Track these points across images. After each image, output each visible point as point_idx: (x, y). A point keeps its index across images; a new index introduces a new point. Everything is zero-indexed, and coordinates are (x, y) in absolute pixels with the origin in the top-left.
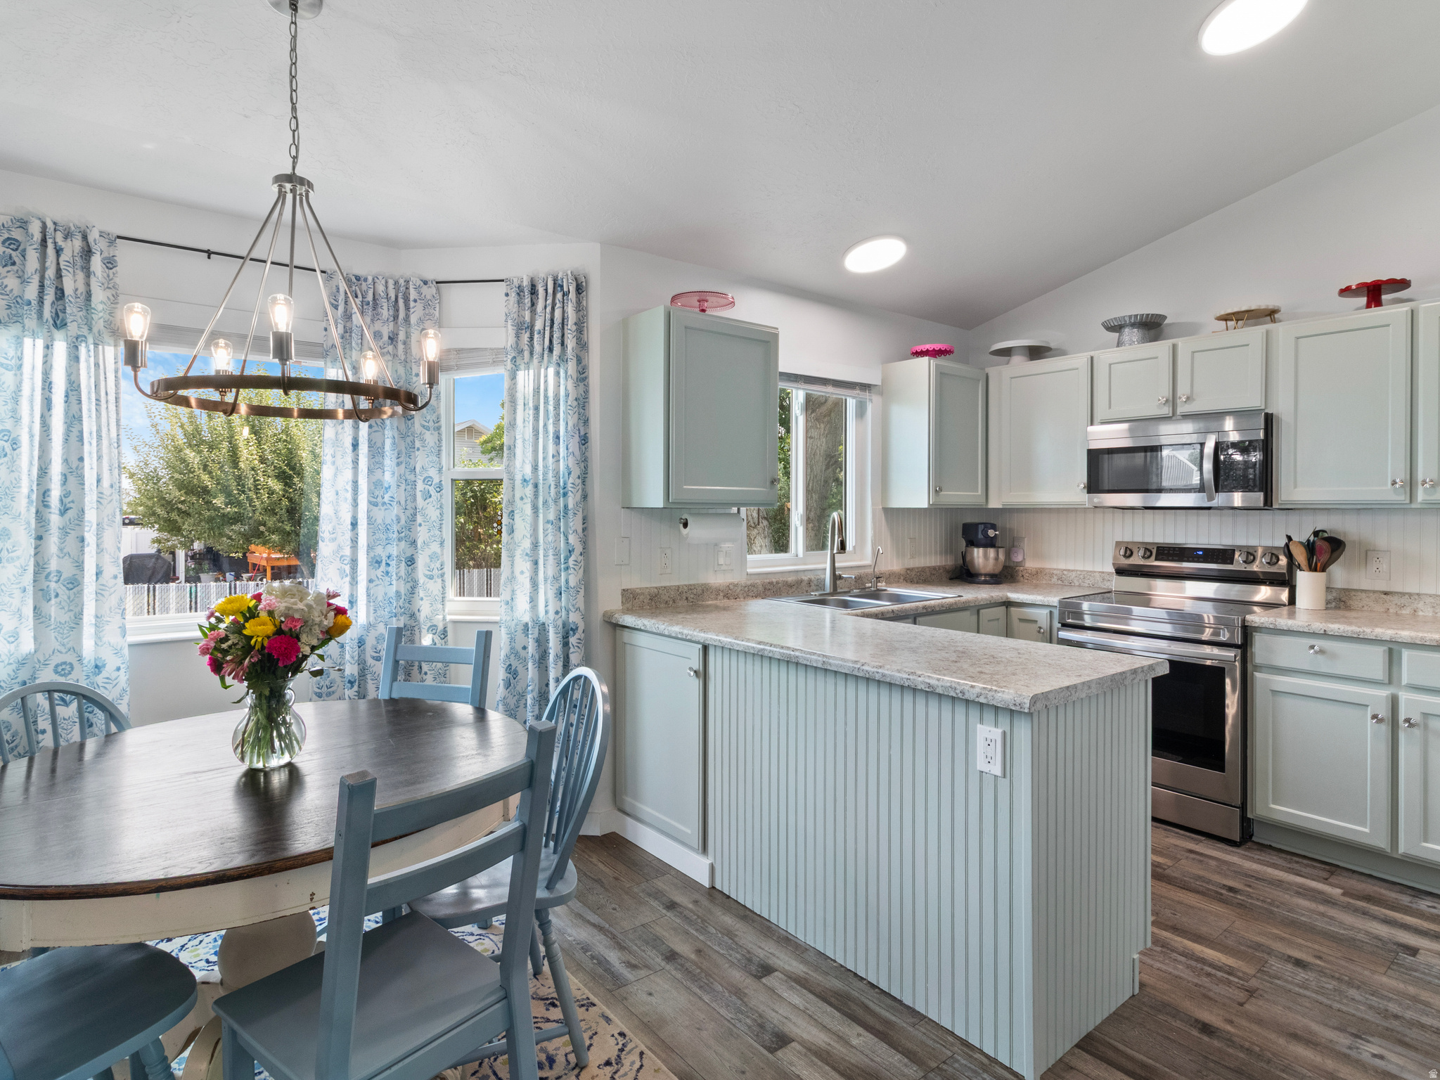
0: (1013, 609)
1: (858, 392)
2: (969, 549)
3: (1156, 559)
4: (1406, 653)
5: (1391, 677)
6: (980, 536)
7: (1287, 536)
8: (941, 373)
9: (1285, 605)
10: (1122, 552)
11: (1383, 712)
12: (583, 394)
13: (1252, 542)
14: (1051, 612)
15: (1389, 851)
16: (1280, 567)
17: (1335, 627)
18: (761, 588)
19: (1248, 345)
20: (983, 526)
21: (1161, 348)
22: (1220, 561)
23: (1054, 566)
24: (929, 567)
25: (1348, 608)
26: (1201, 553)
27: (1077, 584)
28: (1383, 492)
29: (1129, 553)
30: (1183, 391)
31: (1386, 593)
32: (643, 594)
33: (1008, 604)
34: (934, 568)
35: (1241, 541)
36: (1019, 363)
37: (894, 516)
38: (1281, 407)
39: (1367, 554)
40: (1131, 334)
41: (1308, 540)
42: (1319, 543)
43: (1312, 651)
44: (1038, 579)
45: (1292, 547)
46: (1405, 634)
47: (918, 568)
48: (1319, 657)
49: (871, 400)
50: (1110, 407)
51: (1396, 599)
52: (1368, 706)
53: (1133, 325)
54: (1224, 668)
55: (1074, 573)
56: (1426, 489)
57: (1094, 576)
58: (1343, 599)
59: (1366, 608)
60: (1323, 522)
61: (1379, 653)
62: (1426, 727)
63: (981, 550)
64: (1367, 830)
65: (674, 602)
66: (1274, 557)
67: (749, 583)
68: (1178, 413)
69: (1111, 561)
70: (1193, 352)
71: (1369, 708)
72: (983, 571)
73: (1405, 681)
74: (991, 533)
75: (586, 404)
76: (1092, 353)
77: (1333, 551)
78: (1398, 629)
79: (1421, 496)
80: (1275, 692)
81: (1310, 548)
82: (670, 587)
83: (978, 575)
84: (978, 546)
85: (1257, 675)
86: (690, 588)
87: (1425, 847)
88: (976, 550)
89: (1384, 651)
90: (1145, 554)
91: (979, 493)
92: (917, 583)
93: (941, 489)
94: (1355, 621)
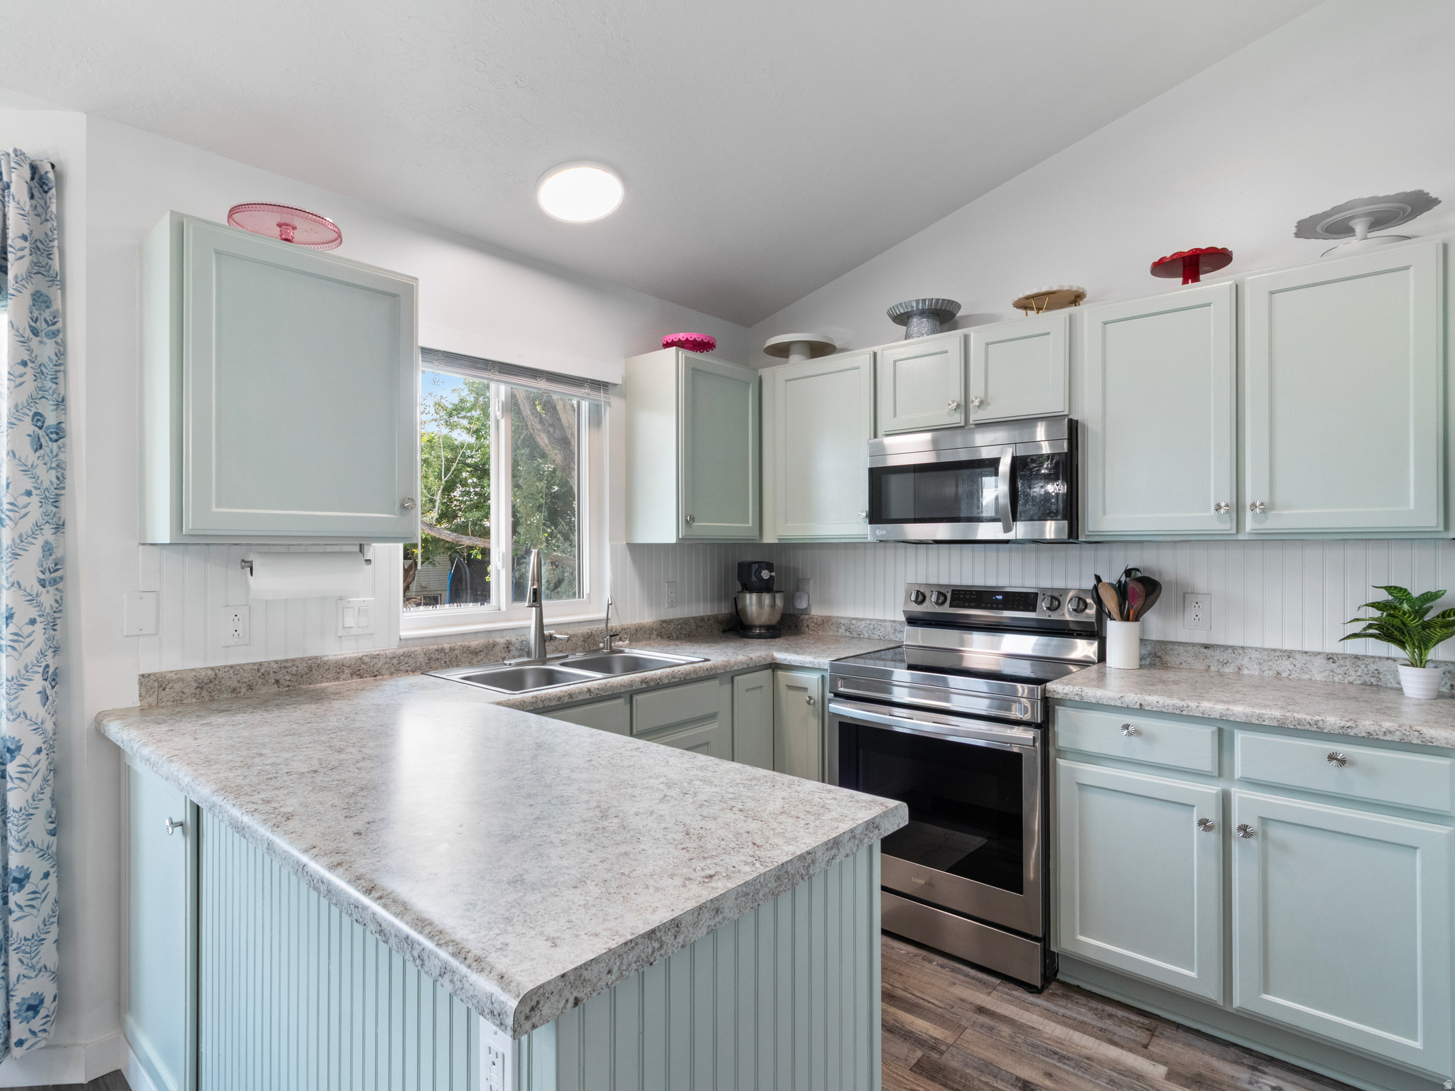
0: (780, 673)
1: (587, 391)
2: (740, 595)
3: (951, 606)
4: (1240, 735)
5: (1222, 768)
6: (754, 579)
7: (1096, 575)
8: (693, 369)
9: (1093, 663)
10: (913, 597)
11: (1213, 816)
12: (54, 358)
13: (1059, 584)
14: (823, 677)
15: (1221, 1003)
16: (1088, 616)
17: (1153, 700)
18: (422, 659)
19: (1048, 334)
20: (757, 566)
21: (950, 340)
22: (1021, 608)
23: (842, 615)
24: (694, 618)
25: (1165, 666)
26: (1000, 597)
27: (866, 636)
28: (1204, 519)
29: (921, 598)
30: (976, 393)
31: (1206, 647)
32: (182, 680)
33: (775, 666)
34: (702, 619)
35: (1046, 583)
36: (798, 364)
37: (642, 554)
38: (1086, 413)
39: (1186, 596)
40: (918, 324)
41: (1120, 581)
42: (1132, 585)
43: (1125, 732)
44: (825, 630)
45: (1101, 591)
46: (1239, 710)
47: (678, 620)
48: (1134, 739)
49: (609, 404)
50: (895, 415)
51: (1217, 654)
52: (1193, 806)
53: (922, 313)
54: (1021, 754)
55: (863, 622)
56: (1255, 517)
57: (885, 627)
58: (1159, 654)
59: (1184, 665)
60: (1135, 559)
61: (1206, 734)
62: (1265, 836)
63: (754, 596)
64: (1193, 974)
65: (250, 687)
66: (1081, 603)
67: (401, 651)
68: (971, 422)
69: (902, 608)
70: (987, 344)
71: (1195, 809)
72: (757, 622)
73: (1238, 773)
74: (765, 574)
75: (61, 375)
76: (875, 349)
77: (1148, 595)
78: (1228, 702)
79: (1249, 524)
80: (1082, 786)
81: (1121, 591)
82: (241, 666)
83: (751, 627)
84: (751, 591)
85: (1061, 762)
86: (284, 665)
87: (1267, 1001)
88: (748, 596)
89: (1213, 732)
90: (938, 599)
91: (750, 524)
92: (678, 639)
93: (693, 519)
94: (1175, 687)
